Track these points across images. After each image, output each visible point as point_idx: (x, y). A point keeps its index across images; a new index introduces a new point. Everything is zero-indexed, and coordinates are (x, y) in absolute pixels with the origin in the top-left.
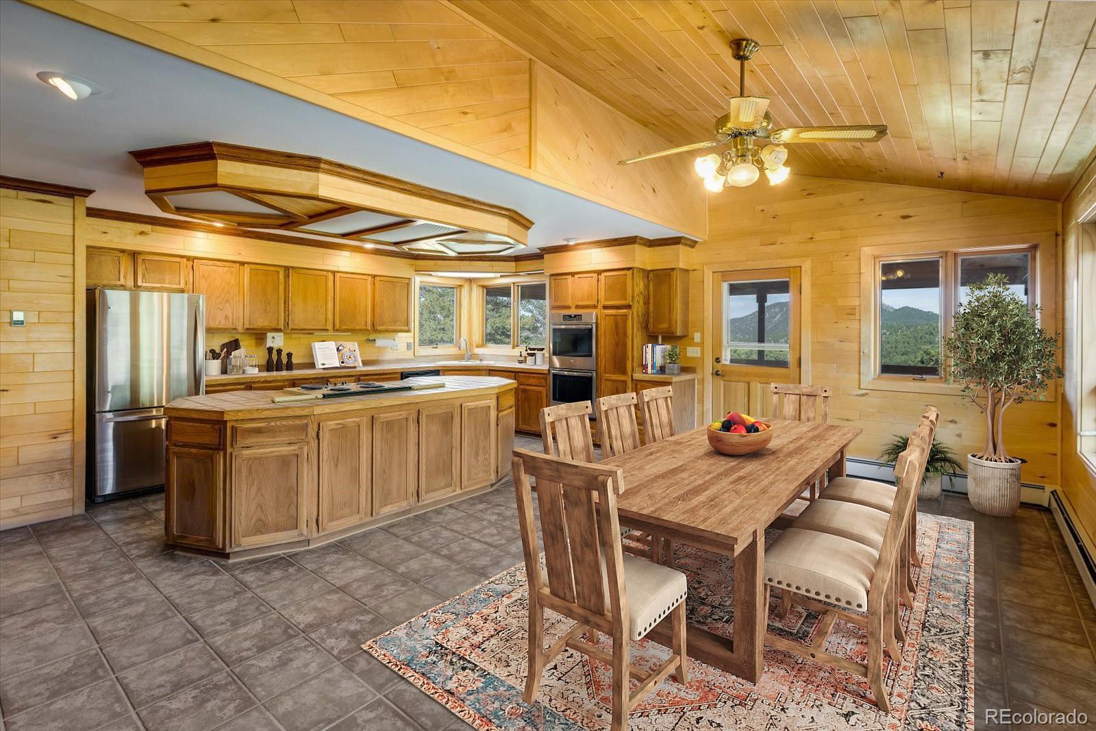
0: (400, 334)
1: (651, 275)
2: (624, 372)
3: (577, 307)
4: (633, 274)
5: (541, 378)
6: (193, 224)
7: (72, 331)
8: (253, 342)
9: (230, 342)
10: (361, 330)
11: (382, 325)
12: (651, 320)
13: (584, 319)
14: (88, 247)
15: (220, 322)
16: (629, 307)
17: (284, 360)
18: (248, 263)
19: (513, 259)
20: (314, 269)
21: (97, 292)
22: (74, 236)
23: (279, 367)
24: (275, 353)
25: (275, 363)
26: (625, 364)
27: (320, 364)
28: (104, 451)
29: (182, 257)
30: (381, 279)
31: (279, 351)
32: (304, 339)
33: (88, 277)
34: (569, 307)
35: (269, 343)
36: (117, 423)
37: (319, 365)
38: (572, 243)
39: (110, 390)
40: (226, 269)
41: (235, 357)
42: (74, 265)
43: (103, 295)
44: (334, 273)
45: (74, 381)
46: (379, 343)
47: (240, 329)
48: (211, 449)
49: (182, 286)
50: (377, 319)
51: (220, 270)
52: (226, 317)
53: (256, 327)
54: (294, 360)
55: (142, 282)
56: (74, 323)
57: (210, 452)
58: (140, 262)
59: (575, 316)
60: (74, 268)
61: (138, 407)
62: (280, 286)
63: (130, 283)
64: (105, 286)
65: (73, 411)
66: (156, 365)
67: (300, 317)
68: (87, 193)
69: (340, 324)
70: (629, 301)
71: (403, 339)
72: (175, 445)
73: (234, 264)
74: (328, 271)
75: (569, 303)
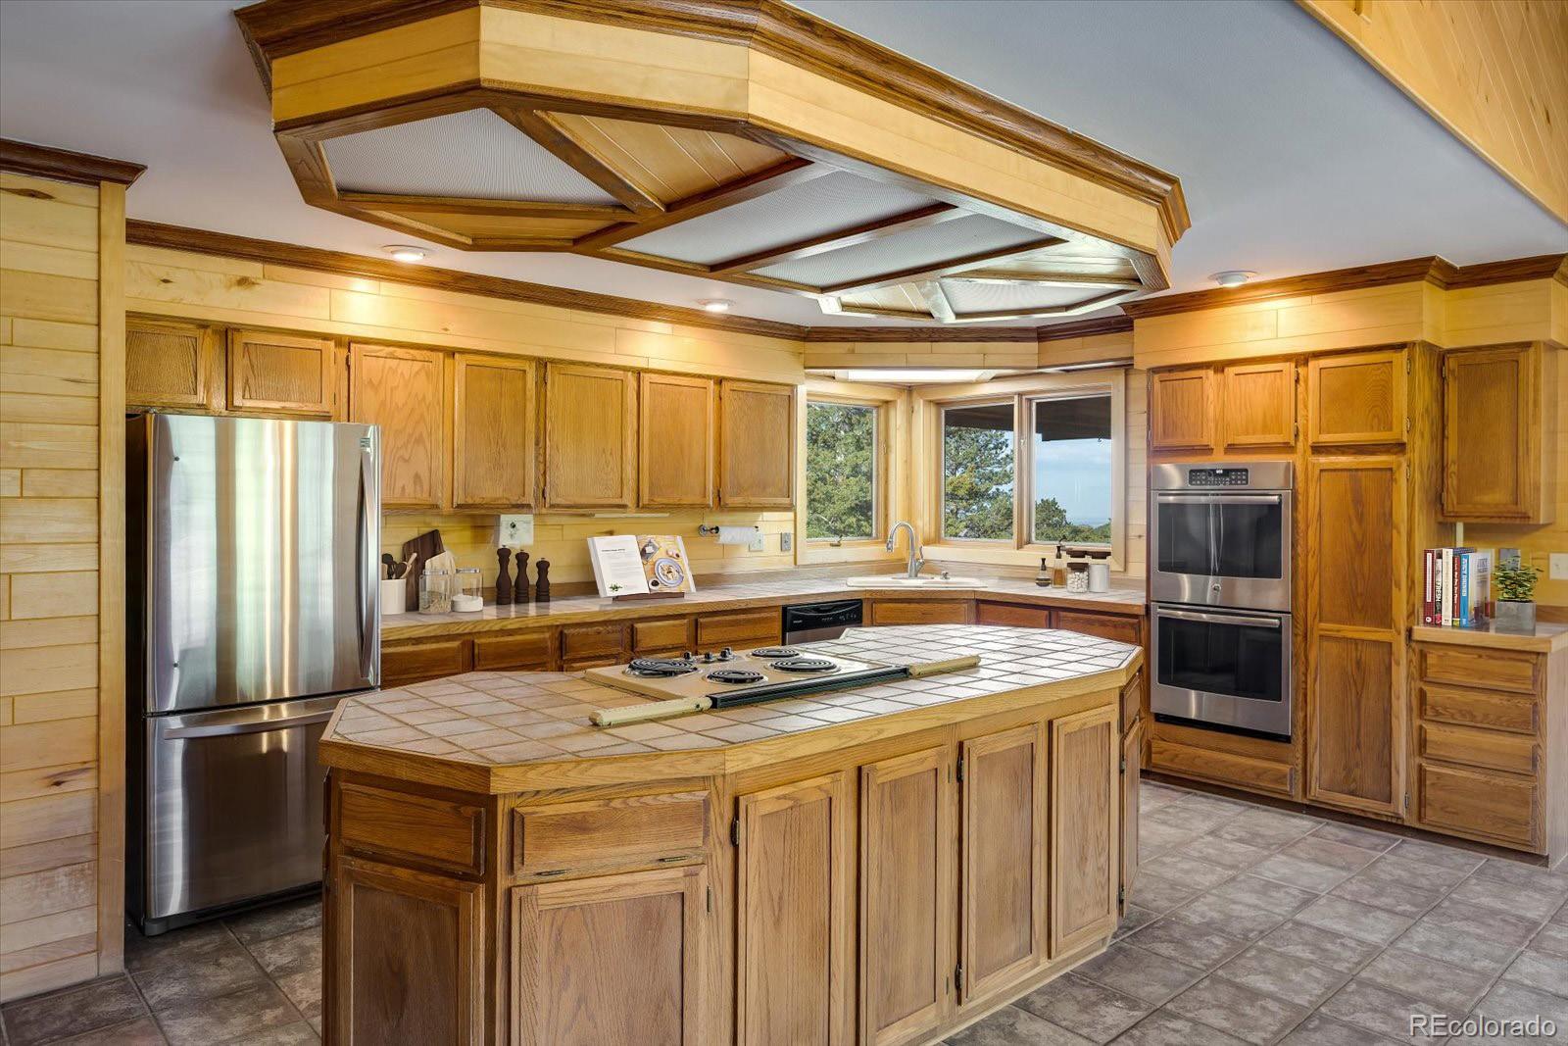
0: (767, 515)
1: (1452, 363)
2: (1384, 619)
3: (1231, 448)
4: (1411, 359)
5: (1124, 626)
6: (348, 261)
7: (95, 518)
8: (467, 534)
9: (422, 538)
10: (692, 506)
11: (738, 495)
12: (1452, 482)
13: (1257, 480)
14: (130, 315)
15: (403, 488)
16: (1400, 447)
17: (533, 577)
18: (463, 351)
19: (1035, 335)
20: (598, 365)
21: (150, 419)
22: (99, 281)
23: (521, 598)
24: (513, 561)
25: (513, 584)
26: (1388, 597)
27: (608, 586)
28: (164, 809)
29: (325, 337)
30: (736, 385)
31: (522, 558)
32: (572, 528)
33: (130, 386)
34: (1206, 450)
35: (505, 541)
36: (191, 742)
37: (606, 591)
38: (1232, 285)
39: (176, 660)
40: (417, 366)
41: (434, 571)
42: (99, 353)
43: (163, 428)
44: (638, 373)
45: (99, 643)
46: (727, 535)
47: (445, 505)
48: (452, 875)
49: (326, 406)
50: (727, 477)
51: (405, 368)
52: (417, 477)
53: (478, 501)
54: (554, 577)
55: (243, 397)
56: (98, 498)
57: (450, 883)
58: (238, 349)
59: (1227, 472)
60: (99, 359)
61: (232, 703)
62: (528, 404)
63: (218, 402)
64: (166, 408)
65: (98, 716)
66: (268, 597)
67: (569, 478)
68: (126, 172)
69: (651, 493)
70: (1399, 431)
71: (773, 525)
72: (351, 852)
73: (434, 354)
74: (625, 369)
75: (1209, 439)
